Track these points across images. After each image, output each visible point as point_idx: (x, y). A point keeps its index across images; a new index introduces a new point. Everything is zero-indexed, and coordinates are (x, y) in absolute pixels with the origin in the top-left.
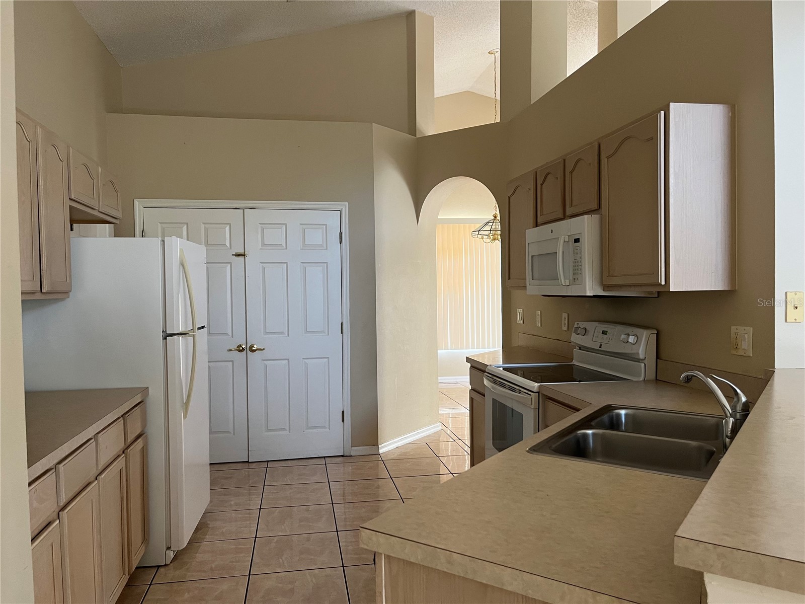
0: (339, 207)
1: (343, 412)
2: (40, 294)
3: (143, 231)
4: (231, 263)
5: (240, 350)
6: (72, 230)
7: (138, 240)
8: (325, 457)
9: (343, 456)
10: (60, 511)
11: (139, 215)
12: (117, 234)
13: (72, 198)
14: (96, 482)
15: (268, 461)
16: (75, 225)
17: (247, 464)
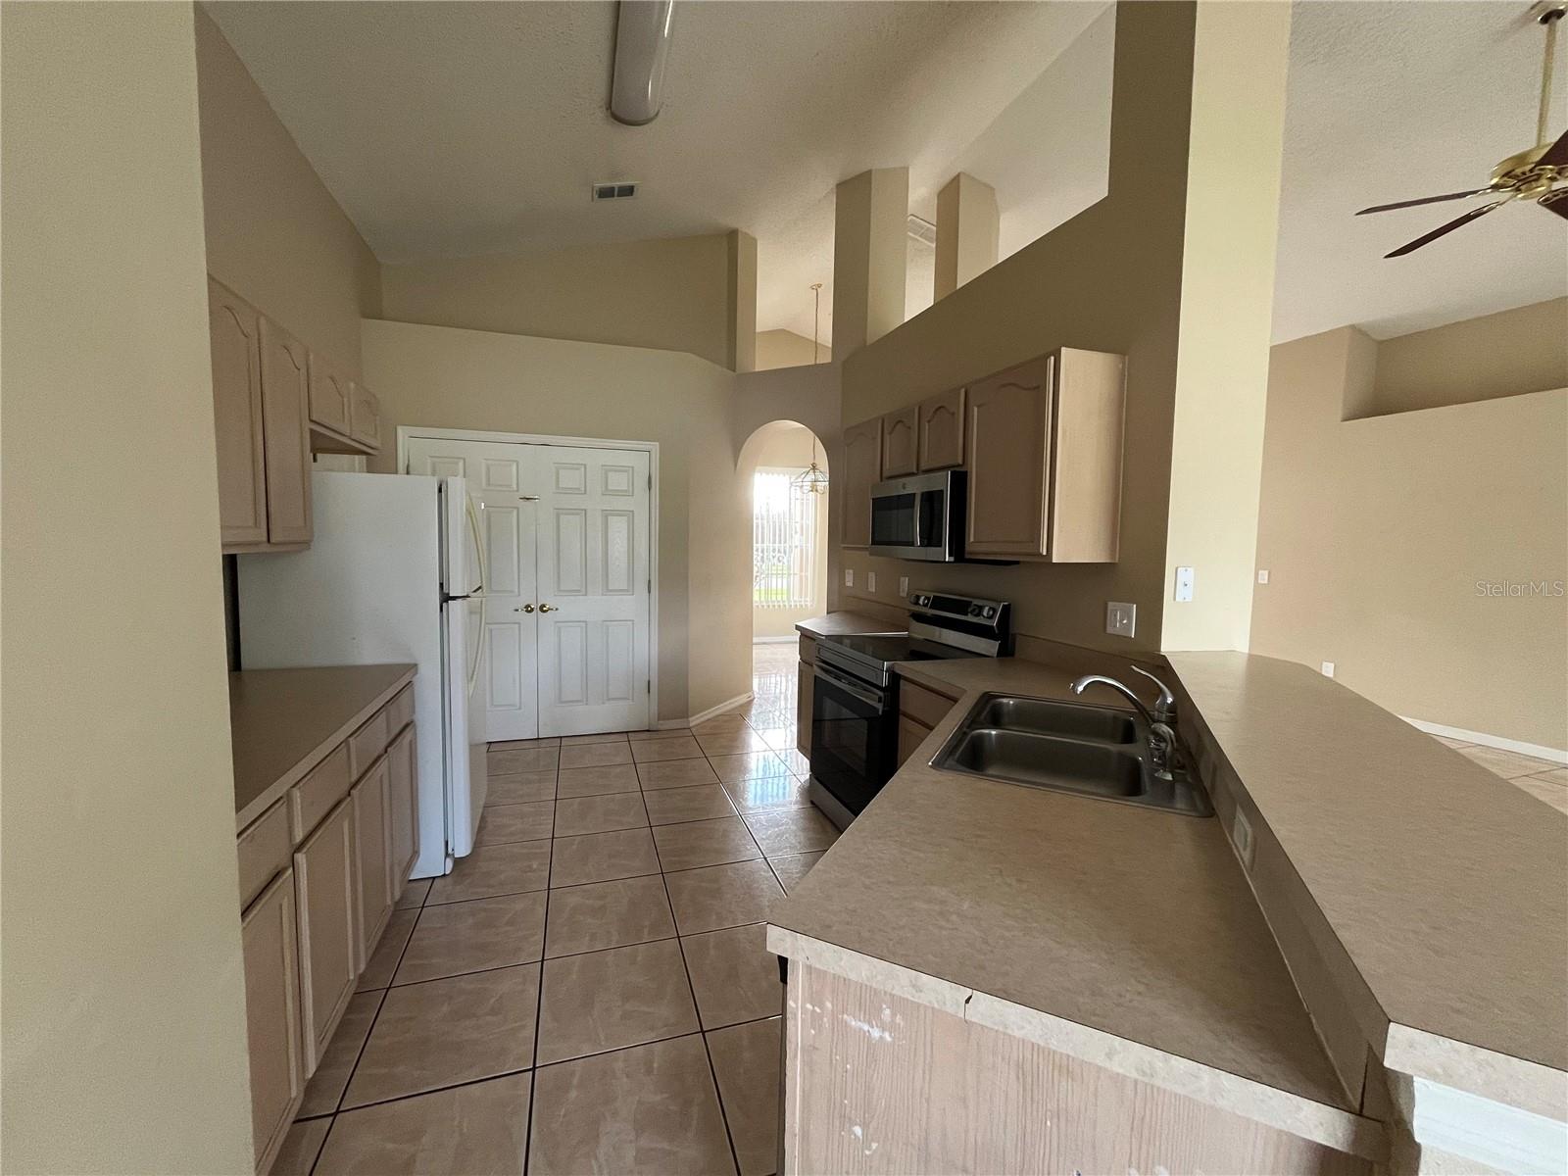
0: (647, 448)
1: (649, 682)
2: (266, 544)
3: (408, 466)
4: (518, 509)
5: (529, 609)
6: (315, 460)
7: (400, 479)
8: (627, 732)
9: (648, 731)
10: (295, 852)
11: (403, 446)
12: (371, 469)
13: (314, 419)
14: (349, 799)
15: (561, 737)
16: (319, 455)
17: (536, 742)
